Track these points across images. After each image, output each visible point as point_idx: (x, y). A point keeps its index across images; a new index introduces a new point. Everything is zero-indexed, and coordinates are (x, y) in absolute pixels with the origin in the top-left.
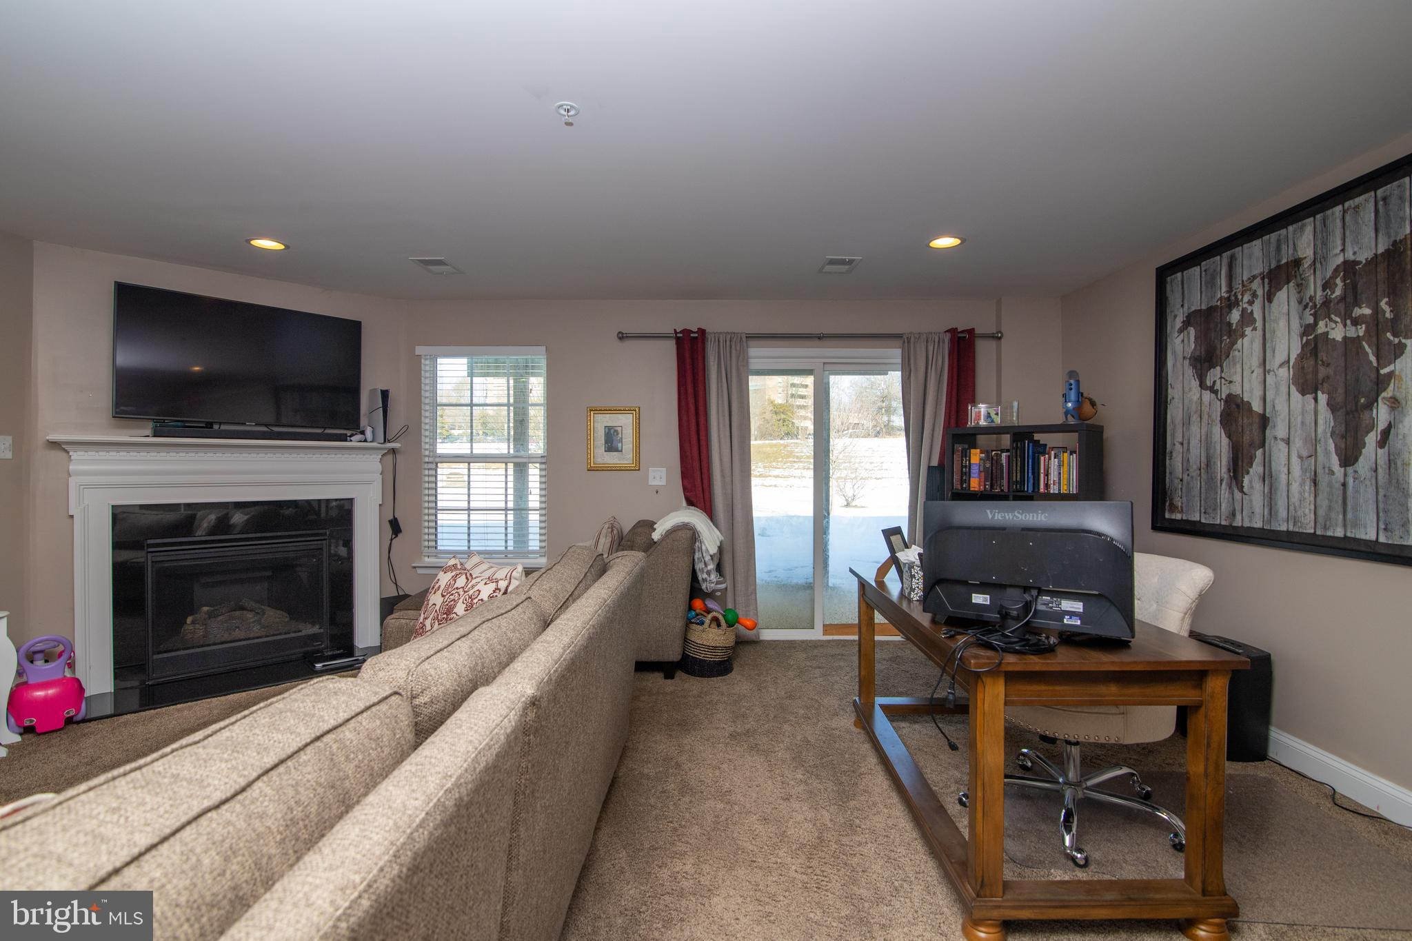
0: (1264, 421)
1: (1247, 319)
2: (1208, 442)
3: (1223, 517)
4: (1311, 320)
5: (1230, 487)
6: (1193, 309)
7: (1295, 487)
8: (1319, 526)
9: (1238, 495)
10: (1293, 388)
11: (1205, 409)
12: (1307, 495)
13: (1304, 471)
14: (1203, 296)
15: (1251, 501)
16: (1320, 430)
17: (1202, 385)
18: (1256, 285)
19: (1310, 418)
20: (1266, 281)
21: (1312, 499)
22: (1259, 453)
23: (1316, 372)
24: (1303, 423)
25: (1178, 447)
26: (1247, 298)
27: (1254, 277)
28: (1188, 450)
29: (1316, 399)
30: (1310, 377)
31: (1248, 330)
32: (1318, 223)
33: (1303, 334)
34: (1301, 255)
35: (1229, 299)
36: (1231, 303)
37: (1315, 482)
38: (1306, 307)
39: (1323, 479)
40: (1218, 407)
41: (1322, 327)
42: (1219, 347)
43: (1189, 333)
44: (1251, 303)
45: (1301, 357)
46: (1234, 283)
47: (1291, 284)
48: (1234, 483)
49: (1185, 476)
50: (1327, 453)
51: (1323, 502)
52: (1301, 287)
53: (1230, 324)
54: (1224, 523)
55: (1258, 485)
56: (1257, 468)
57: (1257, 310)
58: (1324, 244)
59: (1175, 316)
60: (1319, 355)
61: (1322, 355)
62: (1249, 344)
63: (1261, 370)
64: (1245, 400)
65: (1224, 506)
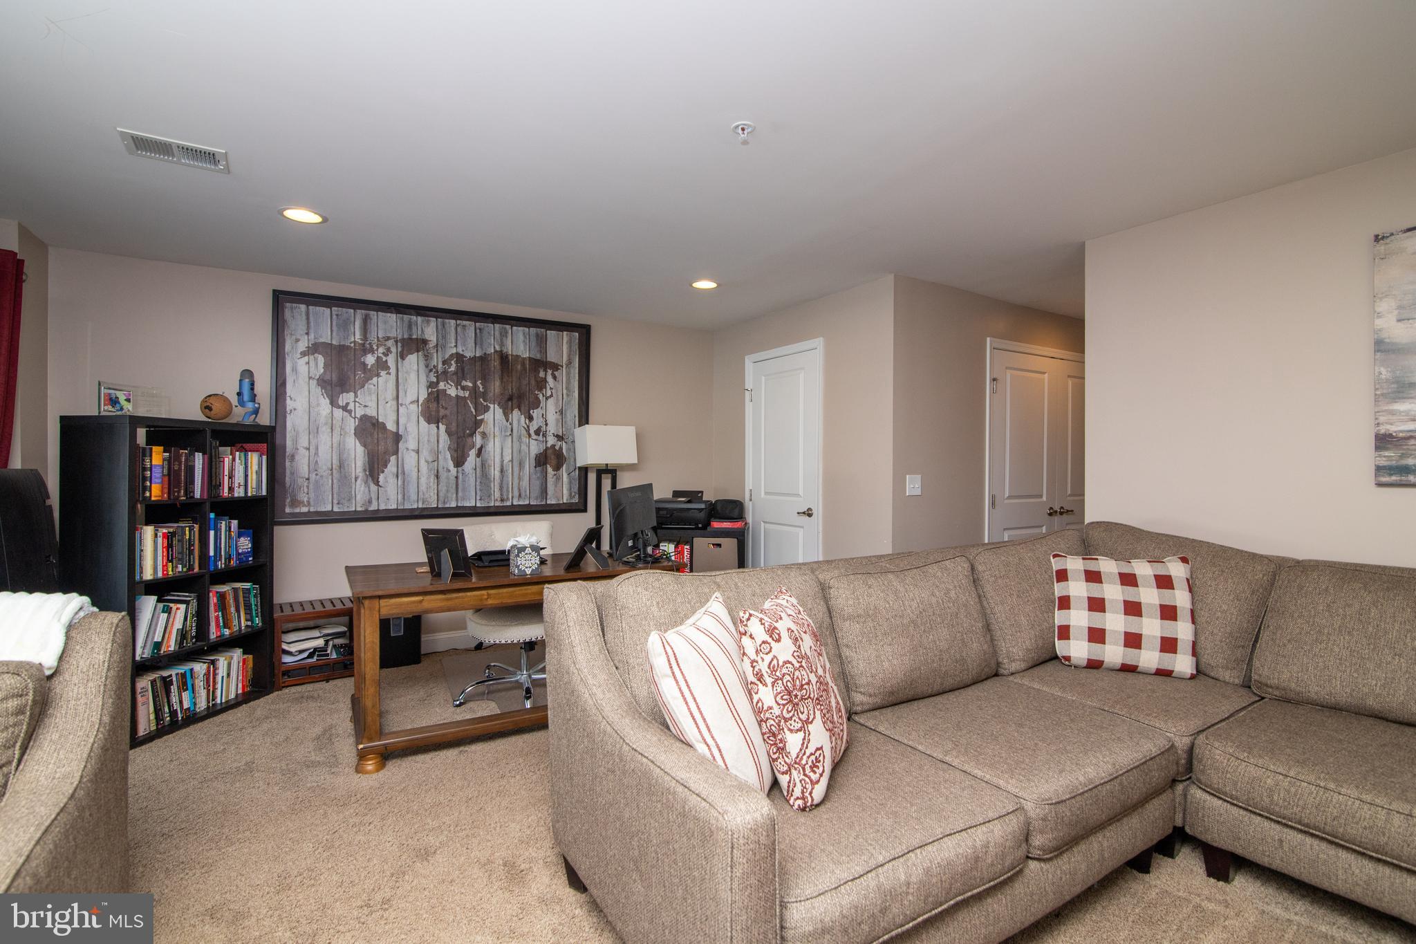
0: (397, 437)
1: (382, 365)
2: (341, 450)
3: (358, 505)
4: (435, 380)
5: (366, 482)
6: (322, 340)
7: (423, 480)
8: (440, 502)
9: (373, 488)
10: (421, 419)
11: (337, 424)
12: (431, 484)
13: (430, 470)
14: (334, 334)
15: (386, 491)
16: (440, 446)
17: (333, 403)
18: (390, 343)
19: (434, 439)
20: (399, 344)
21: (436, 486)
22: (393, 458)
23: (438, 412)
24: (428, 441)
25: (302, 452)
26: (381, 350)
27: (388, 338)
28: (316, 454)
29: (438, 427)
30: (433, 413)
31: (383, 373)
32: (439, 324)
33: (428, 387)
34: (427, 337)
35: (363, 345)
36: (366, 349)
37: (437, 477)
38: (431, 370)
39: (443, 475)
40: (351, 424)
41: (442, 385)
42: (352, 377)
43: (316, 359)
44: (386, 355)
45: (428, 400)
46: (368, 335)
47: (420, 353)
48: (370, 479)
49: (313, 477)
50: (445, 459)
51: (443, 488)
52: (427, 357)
53: (364, 365)
54: (359, 509)
55: (392, 480)
56: (391, 468)
57: (391, 360)
58: (444, 337)
59: (297, 340)
60: (441, 402)
61: (442, 402)
62: (384, 382)
63: (395, 403)
64: (380, 420)
65: (358, 497)
